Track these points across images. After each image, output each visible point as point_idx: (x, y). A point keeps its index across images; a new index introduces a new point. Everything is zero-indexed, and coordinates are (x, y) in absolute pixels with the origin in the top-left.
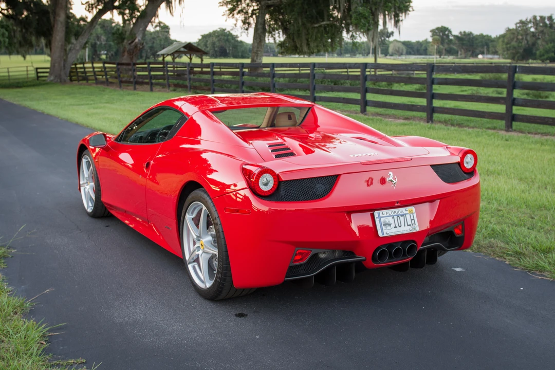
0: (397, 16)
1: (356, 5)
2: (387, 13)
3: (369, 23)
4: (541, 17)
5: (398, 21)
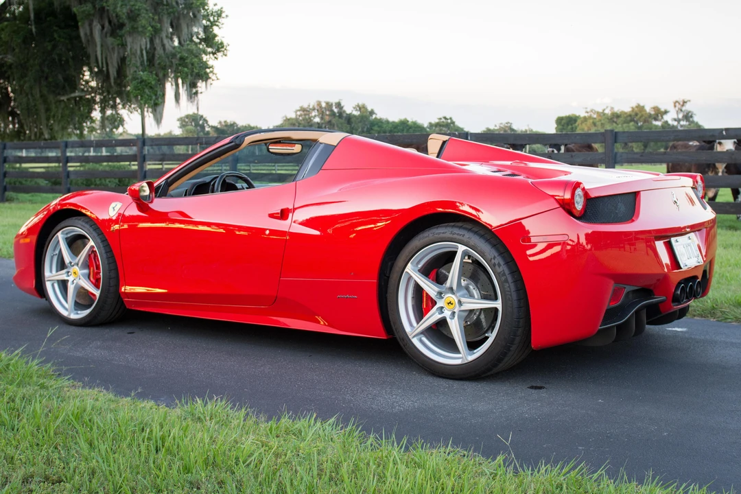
0: (193, 85)
1: (135, 69)
2: (180, 81)
3: (156, 95)
4: (327, 103)
5: (196, 93)
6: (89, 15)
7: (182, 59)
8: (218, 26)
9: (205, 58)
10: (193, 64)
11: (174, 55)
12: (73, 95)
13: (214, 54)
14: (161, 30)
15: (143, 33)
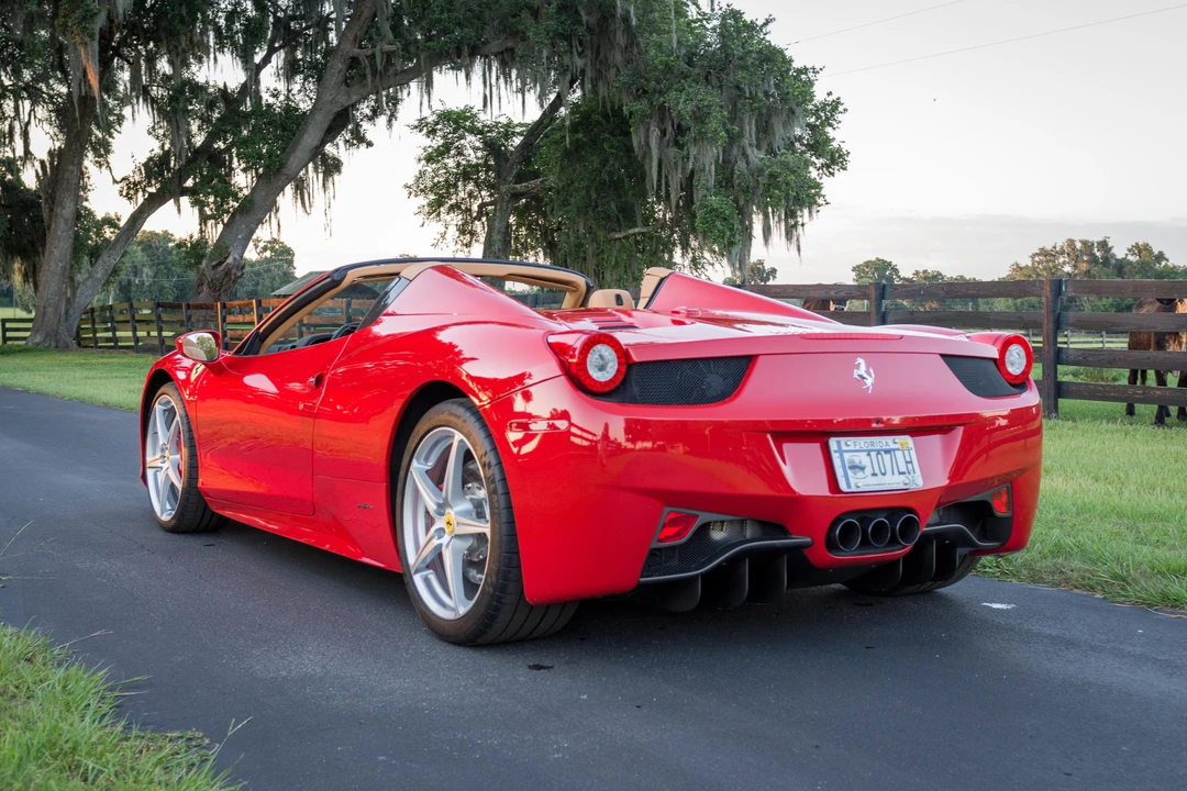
0: (791, 214)
1: (705, 192)
2: (770, 210)
3: (731, 230)
4: (1084, 243)
5: (795, 226)
6: (646, 116)
7: (772, 176)
8: (831, 125)
9: (814, 173)
10: (787, 184)
11: (760, 171)
12: (631, 231)
13: (828, 166)
14: (741, 135)
15: (714, 140)
